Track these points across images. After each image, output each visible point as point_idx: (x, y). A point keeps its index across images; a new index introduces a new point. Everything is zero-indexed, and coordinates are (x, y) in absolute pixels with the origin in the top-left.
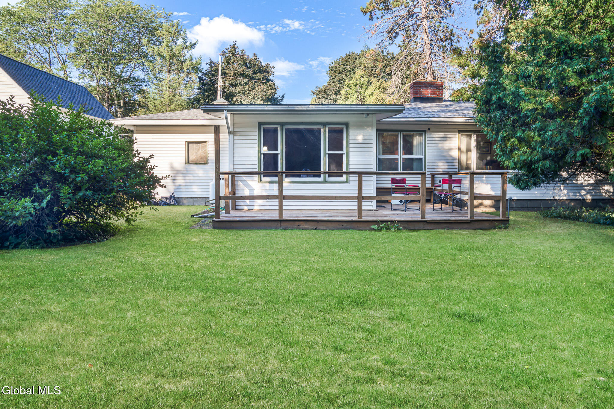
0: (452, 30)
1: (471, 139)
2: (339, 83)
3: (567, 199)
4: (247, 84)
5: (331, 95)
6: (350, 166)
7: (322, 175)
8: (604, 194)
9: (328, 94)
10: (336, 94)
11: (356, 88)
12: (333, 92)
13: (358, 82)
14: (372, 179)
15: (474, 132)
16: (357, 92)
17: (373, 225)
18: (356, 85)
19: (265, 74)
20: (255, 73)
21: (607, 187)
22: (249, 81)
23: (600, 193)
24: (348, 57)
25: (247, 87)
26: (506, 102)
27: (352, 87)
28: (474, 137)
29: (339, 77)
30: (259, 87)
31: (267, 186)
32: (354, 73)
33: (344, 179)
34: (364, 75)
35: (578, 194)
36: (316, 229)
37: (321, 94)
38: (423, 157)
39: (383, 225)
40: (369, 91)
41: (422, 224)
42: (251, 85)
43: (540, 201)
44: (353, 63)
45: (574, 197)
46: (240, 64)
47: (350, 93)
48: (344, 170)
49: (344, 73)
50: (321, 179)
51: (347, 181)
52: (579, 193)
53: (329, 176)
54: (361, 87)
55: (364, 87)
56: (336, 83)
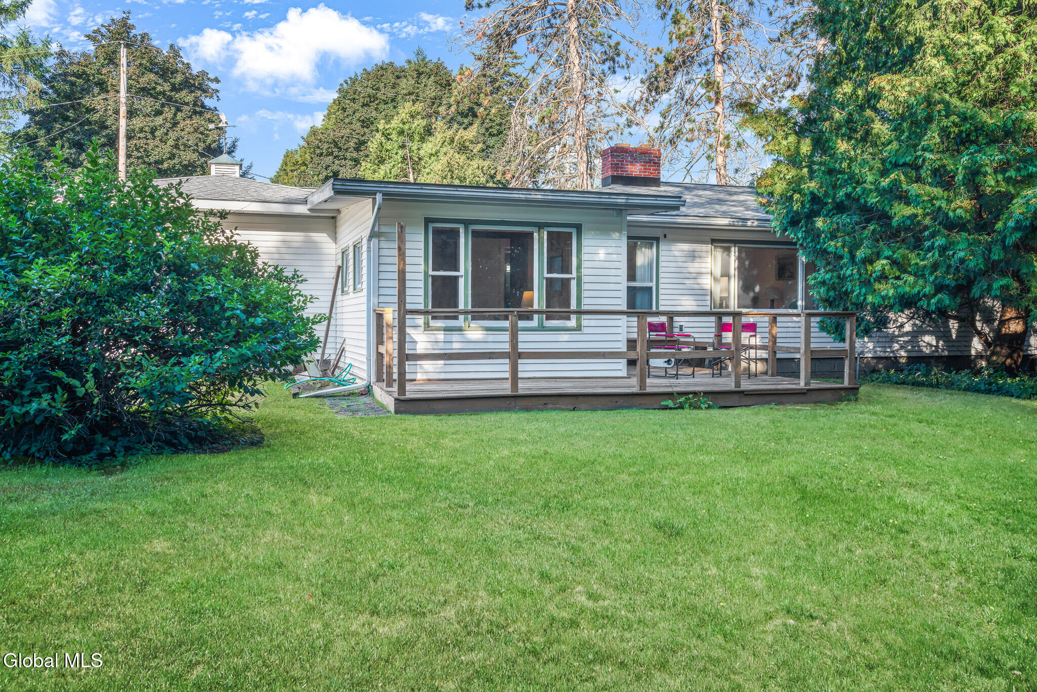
0: (618, 44)
1: (729, 255)
2: (363, 127)
3: (872, 358)
4: (158, 113)
5: (347, 150)
6: (585, 301)
7: (536, 317)
8: (924, 349)
9: (340, 148)
10: (357, 149)
11: (401, 139)
12: (352, 144)
13: (406, 127)
14: (619, 323)
15: (735, 242)
16: (403, 147)
17: (665, 400)
18: (401, 133)
19: (199, 93)
20: (174, 88)
21: (928, 339)
22: (163, 105)
23: (919, 346)
24: (381, 72)
25: (159, 120)
26: (866, 202)
27: (394, 136)
28: (734, 252)
29: (363, 113)
30: (188, 122)
31: (441, 336)
32: (395, 107)
33: (572, 323)
34: (418, 113)
35: (889, 350)
36: (574, 409)
37: (326, 146)
38: (653, 285)
39: (682, 399)
40: (428, 147)
41: (736, 397)
42: (170, 116)
43: (833, 361)
44: (393, 87)
45: (882, 354)
46: (141, 64)
47: (389, 148)
48: (573, 306)
49: (374, 105)
50: (534, 323)
51: (579, 328)
52: (890, 347)
53: (547, 319)
54: (411, 137)
55: (417, 137)
56: (357, 126)
